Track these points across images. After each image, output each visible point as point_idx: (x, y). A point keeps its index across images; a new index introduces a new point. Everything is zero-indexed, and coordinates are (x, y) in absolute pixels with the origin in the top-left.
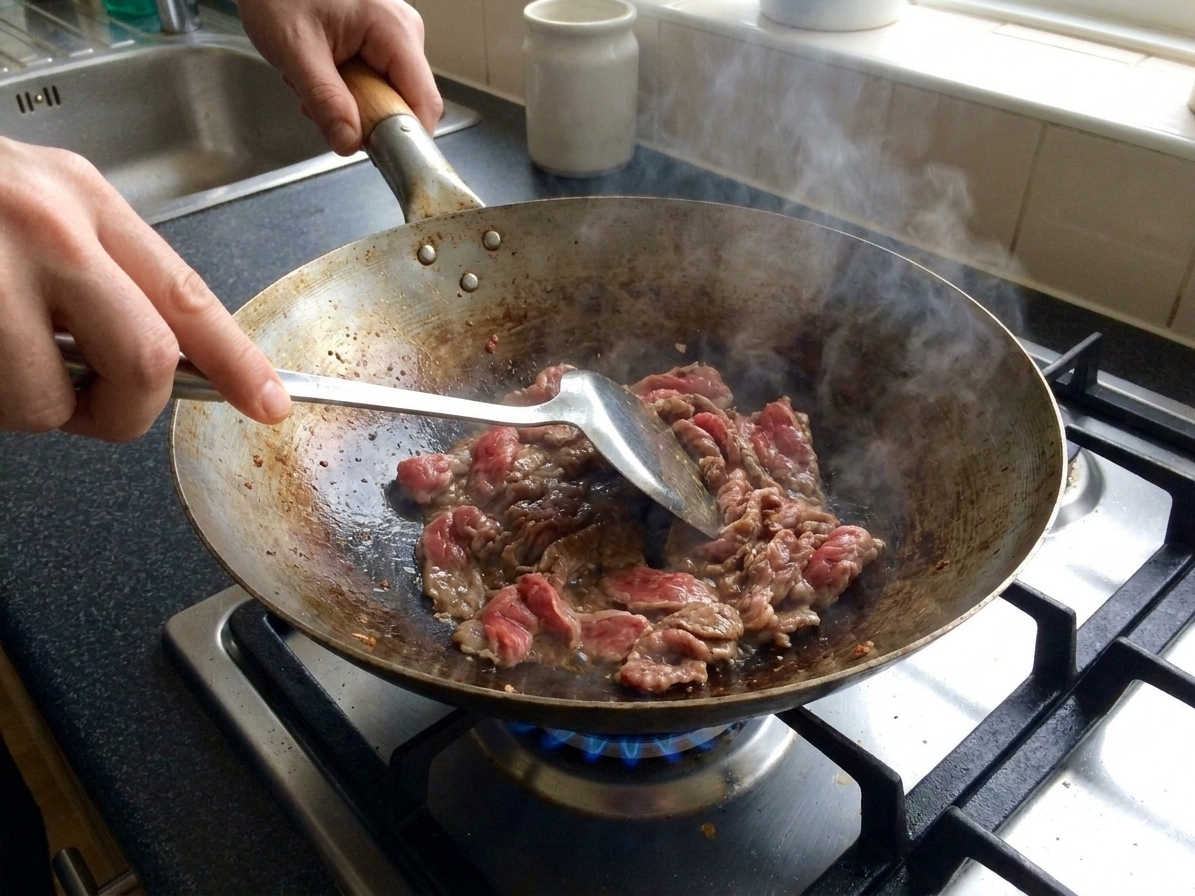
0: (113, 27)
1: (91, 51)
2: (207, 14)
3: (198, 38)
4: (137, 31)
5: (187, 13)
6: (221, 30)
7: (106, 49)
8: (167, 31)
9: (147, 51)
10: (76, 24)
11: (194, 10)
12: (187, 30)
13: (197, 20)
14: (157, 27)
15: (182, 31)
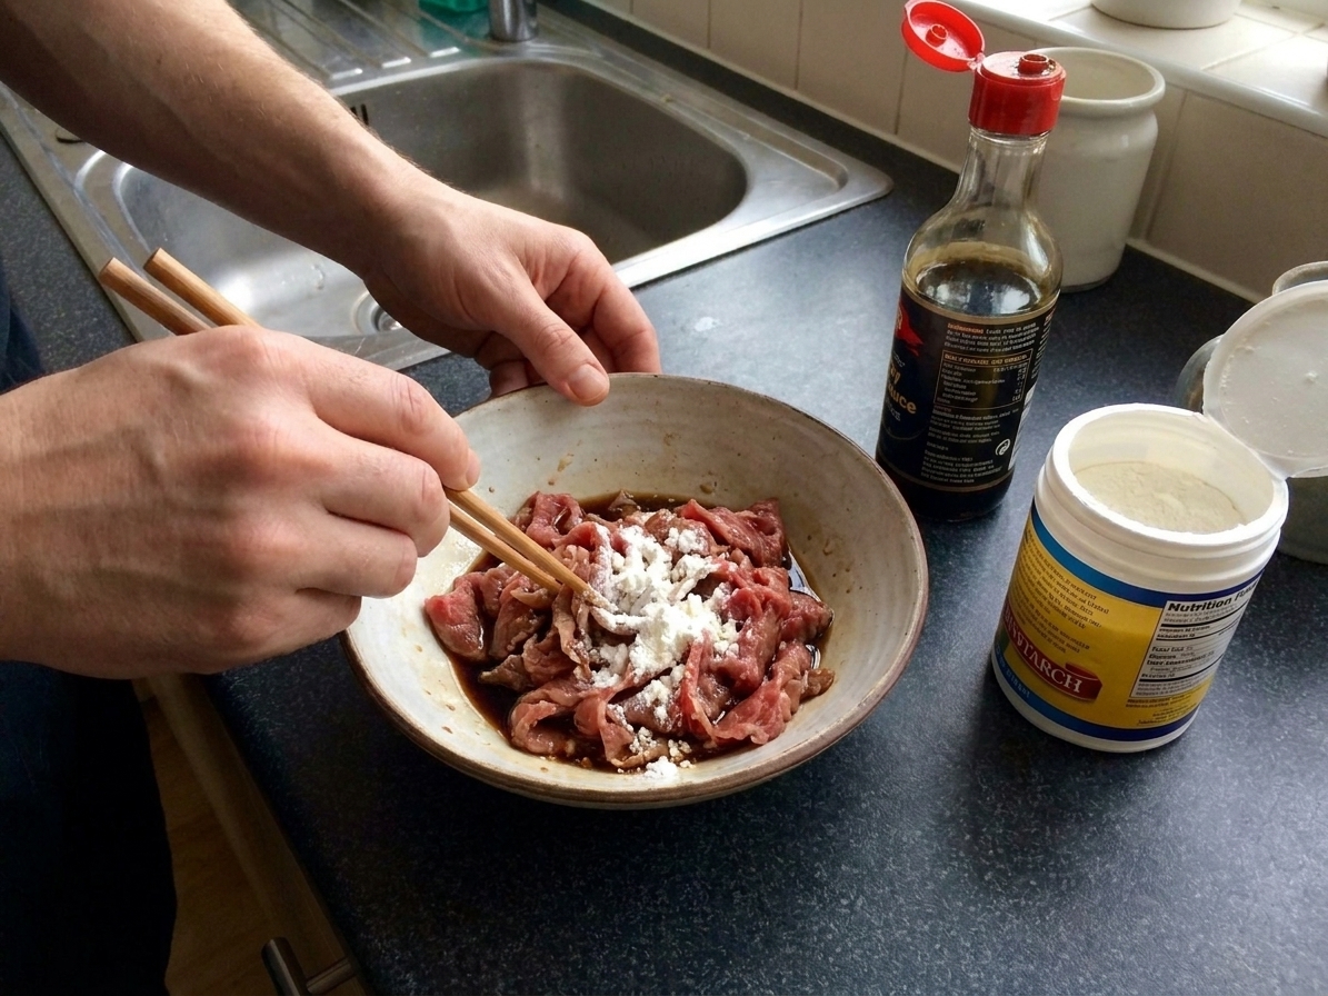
0: (424, 22)
1: (407, 60)
2: (546, 16)
3: (535, 49)
4: (458, 34)
5: (523, 13)
6: (564, 41)
7: (422, 57)
8: (498, 37)
9: (473, 63)
10: (381, 17)
11: (532, 11)
12: (519, 37)
13: (534, 24)
14: (485, 30)
15: (514, 40)
